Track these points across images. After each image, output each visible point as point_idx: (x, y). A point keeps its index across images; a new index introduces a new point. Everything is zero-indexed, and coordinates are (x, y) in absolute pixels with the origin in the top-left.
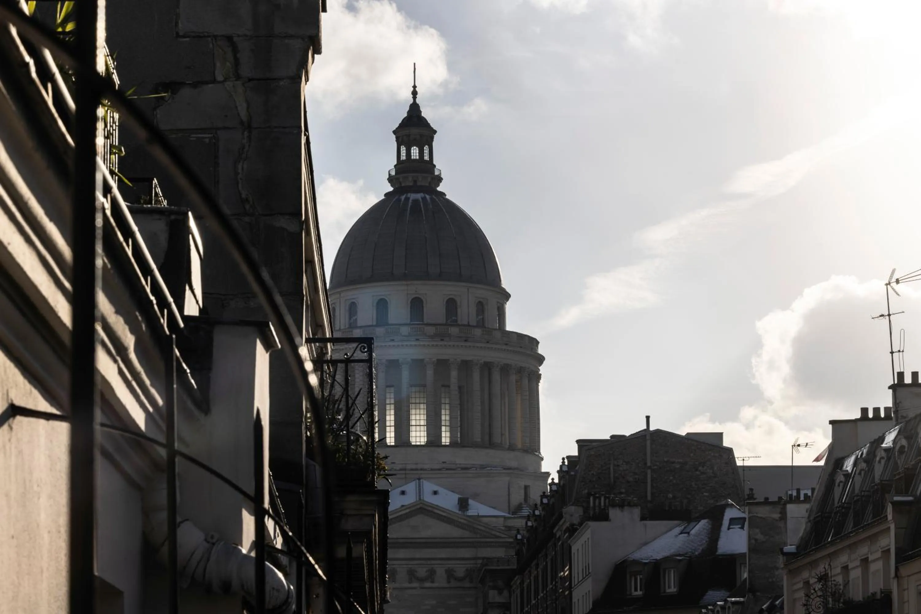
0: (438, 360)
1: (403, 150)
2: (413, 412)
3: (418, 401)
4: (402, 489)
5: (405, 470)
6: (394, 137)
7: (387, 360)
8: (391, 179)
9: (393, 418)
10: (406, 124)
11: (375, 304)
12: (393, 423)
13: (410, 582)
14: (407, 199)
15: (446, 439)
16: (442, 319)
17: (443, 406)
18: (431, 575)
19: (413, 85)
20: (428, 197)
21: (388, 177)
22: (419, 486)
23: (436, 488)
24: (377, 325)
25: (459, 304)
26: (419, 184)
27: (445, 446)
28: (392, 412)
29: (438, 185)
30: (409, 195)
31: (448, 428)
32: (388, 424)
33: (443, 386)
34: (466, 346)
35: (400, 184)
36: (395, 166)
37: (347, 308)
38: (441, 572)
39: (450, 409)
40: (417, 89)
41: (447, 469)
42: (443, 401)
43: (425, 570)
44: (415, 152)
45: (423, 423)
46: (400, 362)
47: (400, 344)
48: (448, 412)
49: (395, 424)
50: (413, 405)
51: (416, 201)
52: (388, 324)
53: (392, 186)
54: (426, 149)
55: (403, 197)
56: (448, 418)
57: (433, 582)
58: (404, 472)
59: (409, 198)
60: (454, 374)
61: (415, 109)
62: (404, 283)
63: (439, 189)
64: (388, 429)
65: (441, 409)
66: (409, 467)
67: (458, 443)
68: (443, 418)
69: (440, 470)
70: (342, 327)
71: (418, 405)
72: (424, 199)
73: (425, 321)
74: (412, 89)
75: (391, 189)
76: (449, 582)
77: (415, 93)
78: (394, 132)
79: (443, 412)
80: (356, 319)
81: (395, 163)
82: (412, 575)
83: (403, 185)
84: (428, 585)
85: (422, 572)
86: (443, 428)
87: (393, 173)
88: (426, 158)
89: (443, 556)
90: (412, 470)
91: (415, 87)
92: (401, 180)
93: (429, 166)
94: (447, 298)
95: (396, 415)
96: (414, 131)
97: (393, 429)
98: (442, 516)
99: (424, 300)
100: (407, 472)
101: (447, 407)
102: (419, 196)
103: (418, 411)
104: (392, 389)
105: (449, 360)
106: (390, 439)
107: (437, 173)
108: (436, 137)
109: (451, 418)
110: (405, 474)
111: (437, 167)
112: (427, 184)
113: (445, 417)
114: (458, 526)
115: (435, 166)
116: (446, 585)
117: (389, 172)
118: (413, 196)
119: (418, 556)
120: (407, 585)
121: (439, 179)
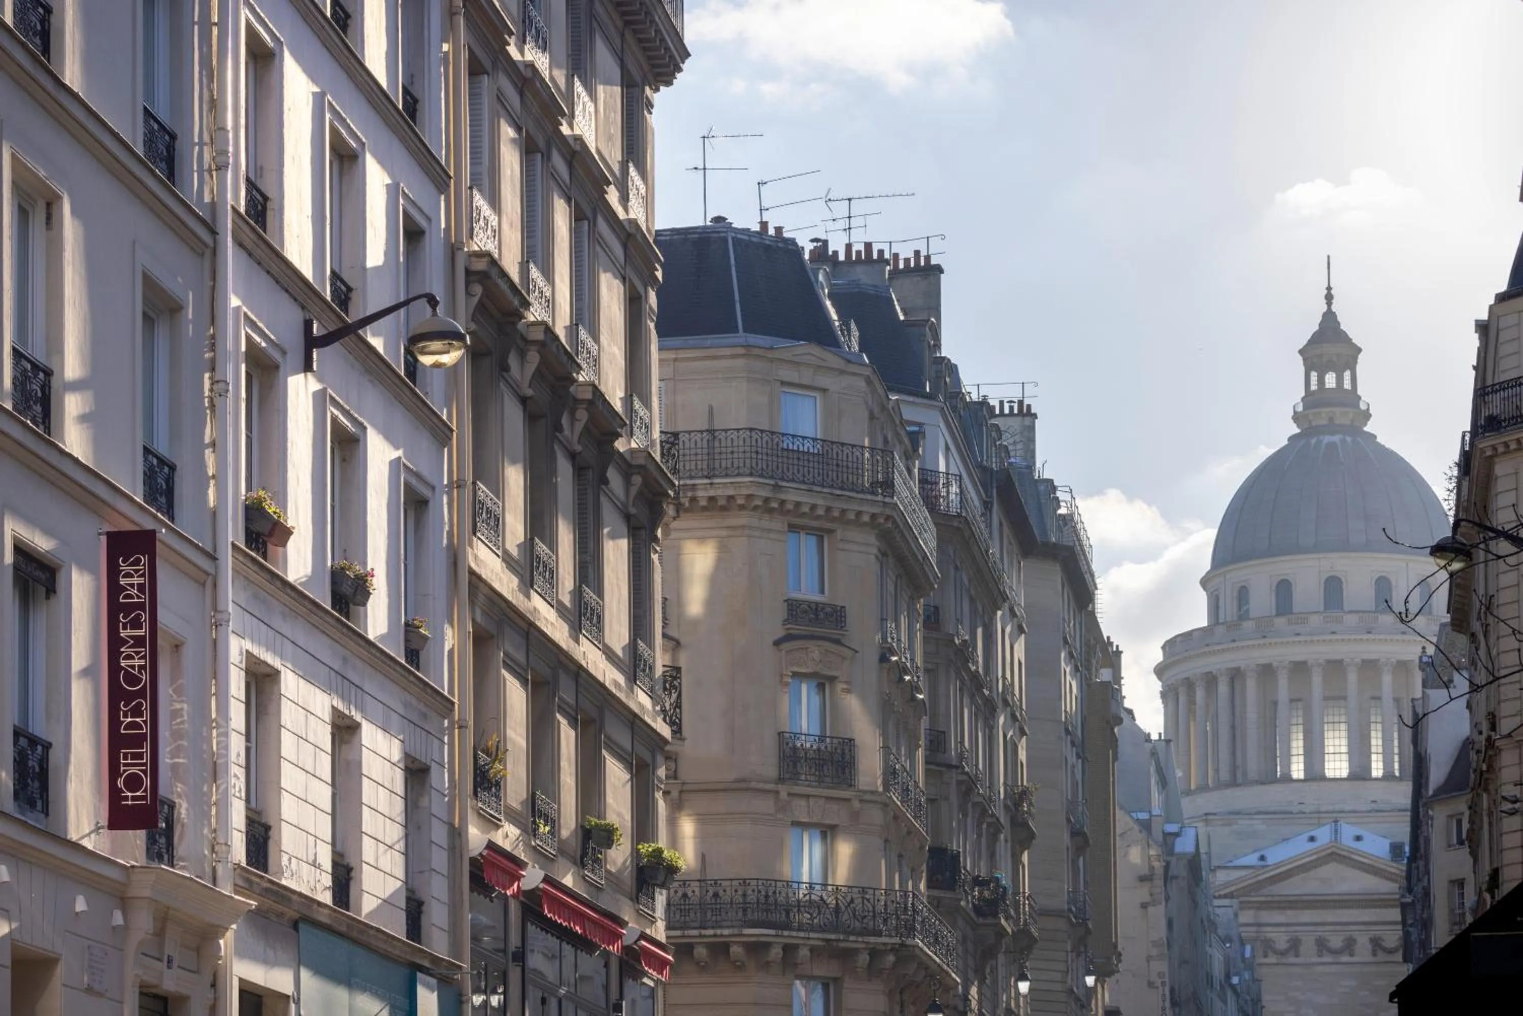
0: (1364, 661)
1: (1314, 376)
2: (1328, 734)
3: (1336, 719)
4: (1312, 833)
5: (1319, 812)
6: (1300, 359)
7: (1291, 662)
8: (1296, 417)
9: (1301, 743)
10: (1316, 339)
11: (1274, 588)
12: (1301, 751)
13: (1320, 955)
14: (1319, 442)
15: (1377, 770)
16: (1370, 605)
17: (1373, 726)
18: (1349, 946)
19: (1326, 285)
20: (1349, 439)
21: (1292, 414)
22: (1336, 831)
23: (1359, 832)
24: (1278, 614)
25: (1394, 583)
26: (1337, 422)
27: (1376, 779)
28: (1301, 736)
29: (1366, 425)
30: (1321, 437)
31: (1380, 757)
32: (1294, 752)
33: (1373, 698)
34: (1403, 641)
35: (1310, 422)
36: (1303, 399)
37: (1235, 594)
38: (1363, 941)
39: (1383, 731)
40: (1333, 292)
41: (1378, 811)
42: (1373, 719)
43: (1342, 938)
44: (1330, 380)
45: (1344, 749)
46: (1309, 664)
47: (1308, 638)
48: (1380, 735)
49: (1305, 751)
50: (1331, 725)
51: (1332, 445)
52: (1292, 613)
53: (1298, 426)
54: (1347, 375)
55: (1314, 441)
56: (1380, 742)
57: (1352, 955)
58: (1316, 815)
59: (1321, 441)
60: (1387, 679)
61: (1329, 319)
62: (1315, 556)
63: (1365, 429)
64: (1294, 759)
65: (1370, 731)
66: (1323, 809)
67: (1395, 777)
68: (1373, 742)
69: (1370, 811)
70: (1229, 619)
71: (1336, 725)
72: (1343, 441)
73: (1346, 608)
74: (1326, 292)
75: (1298, 431)
76: (1374, 954)
77: (1329, 298)
78: (1301, 352)
79: (1373, 734)
80: (1248, 610)
81: (1303, 394)
82: (1322, 945)
83: (1314, 424)
84: (1345, 958)
85: (1336, 942)
86: (1374, 757)
87: (1300, 408)
88: (1347, 385)
89: (1366, 919)
90: (1327, 812)
91: (1329, 288)
92: (1311, 417)
93: (1353, 397)
94: (1377, 576)
95: (1305, 739)
96: (1329, 350)
97: (1301, 758)
98: (1363, 863)
99: (1343, 580)
100: (1321, 815)
101: (1379, 727)
102: (1336, 438)
103: (1337, 734)
104: (1300, 704)
105: (1378, 660)
106: (1298, 770)
107: (1363, 407)
108: (1361, 357)
109: (1383, 742)
110: (1319, 818)
111: (1363, 398)
112: (1348, 422)
113: (1376, 742)
114: (1387, 879)
115: (1360, 398)
116: (1371, 959)
117: (1294, 407)
118: (1327, 439)
119: (1330, 919)
120: (1315, 959)
121: (1367, 415)
